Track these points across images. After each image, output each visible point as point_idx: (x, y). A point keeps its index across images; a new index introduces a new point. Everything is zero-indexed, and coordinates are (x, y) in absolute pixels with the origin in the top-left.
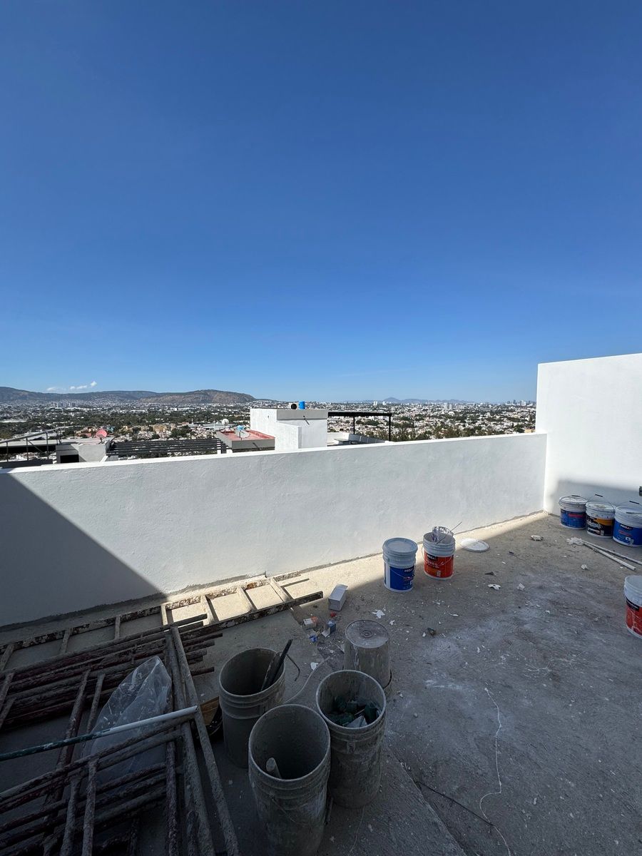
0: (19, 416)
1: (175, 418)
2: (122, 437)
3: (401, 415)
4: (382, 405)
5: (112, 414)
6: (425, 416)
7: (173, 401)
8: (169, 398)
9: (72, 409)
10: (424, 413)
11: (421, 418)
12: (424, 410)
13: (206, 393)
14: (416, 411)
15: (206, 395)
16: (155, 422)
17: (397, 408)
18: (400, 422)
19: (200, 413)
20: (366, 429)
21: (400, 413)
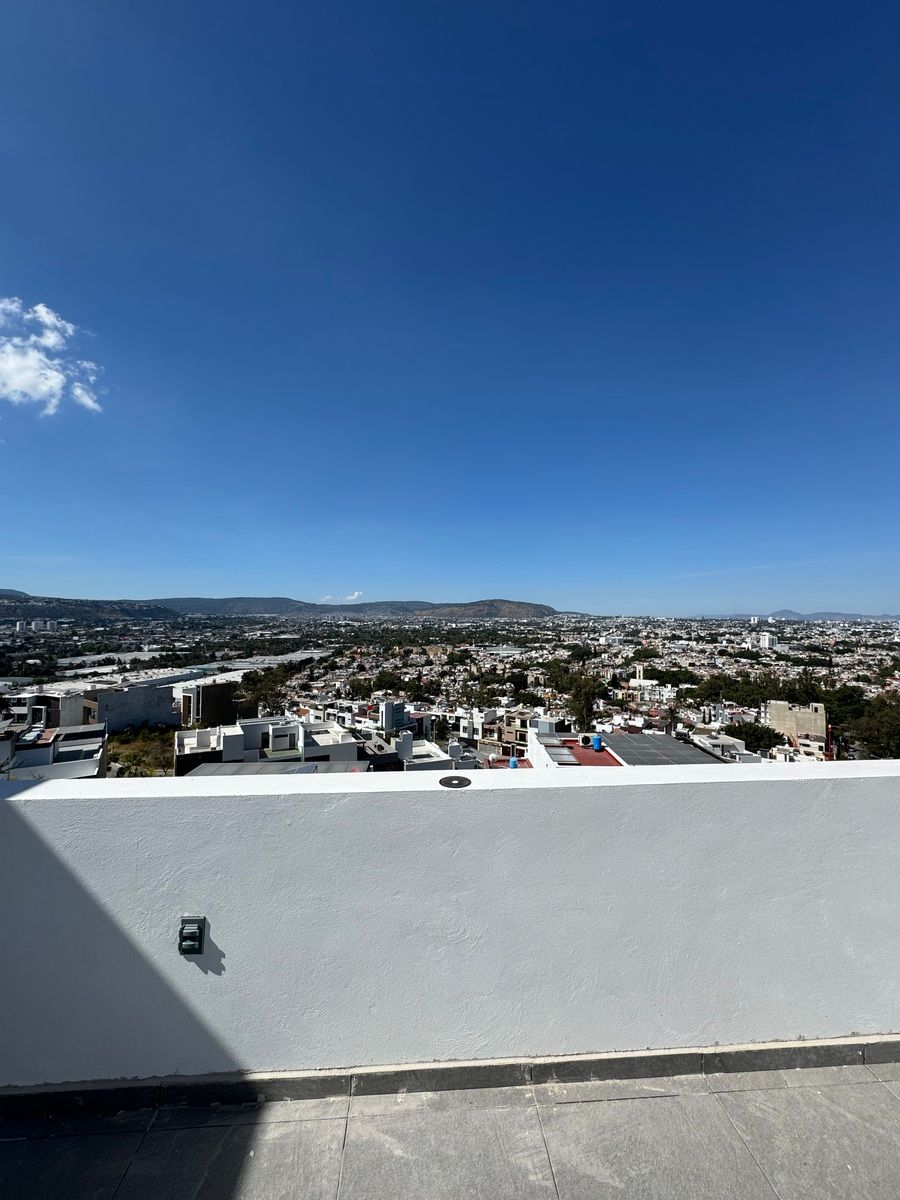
0: (294, 631)
1: (453, 637)
2: (391, 661)
3: (806, 642)
4: (766, 623)
5: (383, 630)
6: (857, 644)
7: (451, 614)
8: (447, 610)
9: (343, 623)
10: (854, 639)
11: (847, 648)
12: (855, 633)
13: (491, 604)
14: (836, 635)
15: (492, 607)
16: (429, 643)
17: (798, 629)
18: (804, 656)
19: (483, 631)
20: (736, 666)
21: (802, 638)
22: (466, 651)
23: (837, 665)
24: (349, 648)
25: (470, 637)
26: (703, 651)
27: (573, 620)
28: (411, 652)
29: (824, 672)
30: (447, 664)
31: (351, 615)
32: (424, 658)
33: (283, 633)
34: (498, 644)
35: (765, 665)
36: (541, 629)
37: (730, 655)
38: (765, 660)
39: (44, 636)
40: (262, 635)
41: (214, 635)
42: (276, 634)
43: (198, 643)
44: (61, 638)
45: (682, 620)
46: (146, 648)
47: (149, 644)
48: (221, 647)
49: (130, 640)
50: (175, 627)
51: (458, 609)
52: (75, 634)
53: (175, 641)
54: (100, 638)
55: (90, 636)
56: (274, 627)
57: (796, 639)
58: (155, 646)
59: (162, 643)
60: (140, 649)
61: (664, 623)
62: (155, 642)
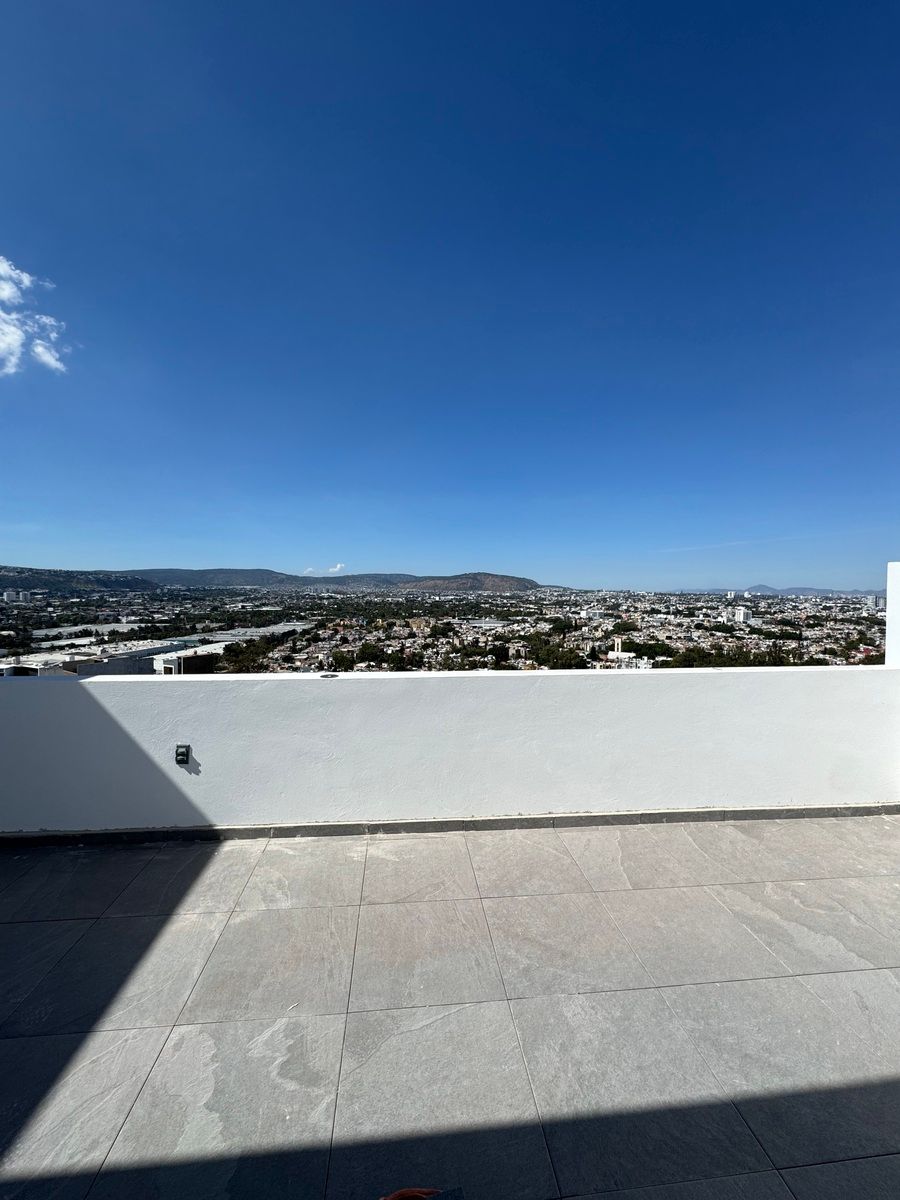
0: (276, 603)
1: (436, 610)
2: (374, 633)
3: (779, 616)
4: (742, 598)
5: (367, 603)
6: (827, 619)
7: (435, 587)
8: (430, 583)
9: (326, 595)
10: (824, 613)
11: (817, 622)
12: (825, 608)
13: (475, 577)
14: (808, 609)
15: (475, 580)
16: (412, 616)
17: (772, 603)
18: (776, 629)
19: (466, 604)
20: (711, 639)
21: (775, 613)
22: (449, 624)
23: (806, 639)
24: (332, 620)
25: (453, 610)
26: (680, 625)
27: (555, 594)
28: (394, 624)
29: (794, 645)
30: (430, 636)
31: (332, 587)
32: (407, 630)
33: (264, 605)
34: (480, 617)
35: (739, 638)
36: (523, 602)
37: (706, 629)
38: (738, 634)
39: (17, 607)
40: (243, 607)
41: (194, 606)
42: (257, 606)
43: (178, 615)
44: (35, 609)
45: (661, 594)
46: (124, 620)
47: (128, 615)
48: (201, 619)
49: (108, 612)
50: (154, 598)
51: (441, 582)
52: (49, 605)
53: (154, 612)
54: (75, 609)
55: (66, 607)
56: (256, 599)
57: (770, 613)
58: (133, 618)
59: (140, 615)
60: (118, 621)
61: (644, 597)
62: (134, 613)
